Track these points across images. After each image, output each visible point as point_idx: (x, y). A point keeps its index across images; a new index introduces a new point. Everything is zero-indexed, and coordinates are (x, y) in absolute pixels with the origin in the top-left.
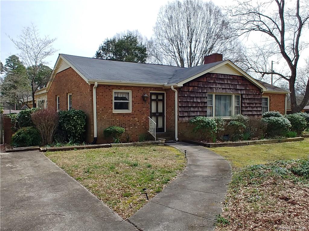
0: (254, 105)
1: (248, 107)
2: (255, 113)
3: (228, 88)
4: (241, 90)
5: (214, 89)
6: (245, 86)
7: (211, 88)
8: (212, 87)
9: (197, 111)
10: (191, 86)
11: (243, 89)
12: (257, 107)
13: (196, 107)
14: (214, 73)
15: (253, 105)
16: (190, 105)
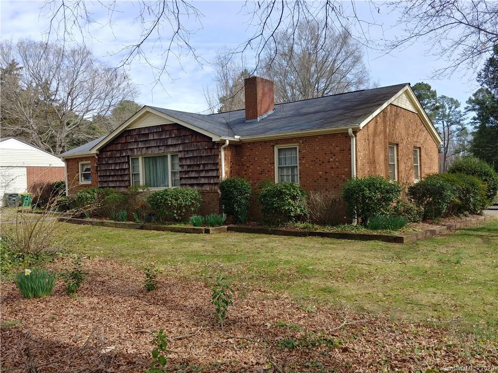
0: (201, 168)
1: (189, 171)
2: (203, 181)
3: (155, 146)
4: (175, 145)
5: (135, 149)
6: (183, 137)
7: (131, 149)
8: (132, 147)
9: (116, 181)
10: (109, 151)
11: (179, 144)
12: (207, 171)
13: (114, 176)
14: (135, 129)
15: (199, 167)
16: (108, 174)
